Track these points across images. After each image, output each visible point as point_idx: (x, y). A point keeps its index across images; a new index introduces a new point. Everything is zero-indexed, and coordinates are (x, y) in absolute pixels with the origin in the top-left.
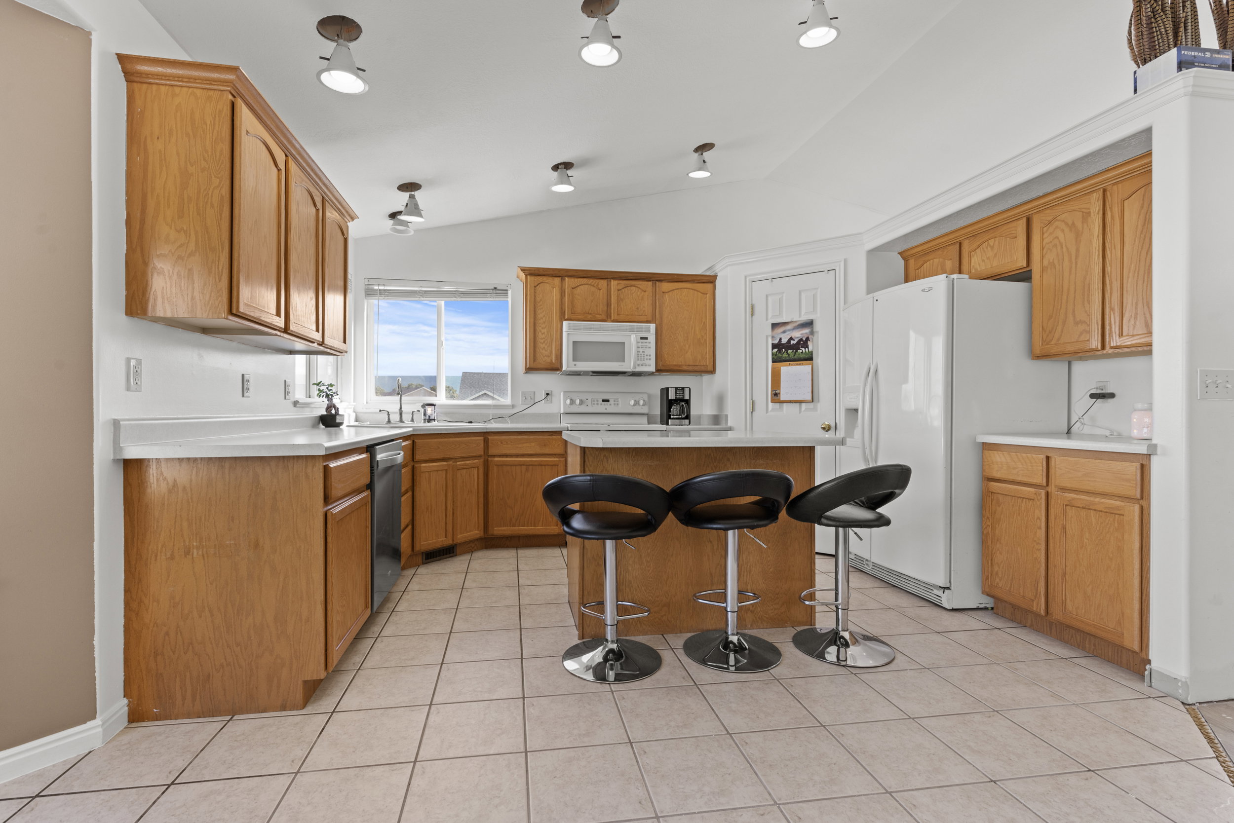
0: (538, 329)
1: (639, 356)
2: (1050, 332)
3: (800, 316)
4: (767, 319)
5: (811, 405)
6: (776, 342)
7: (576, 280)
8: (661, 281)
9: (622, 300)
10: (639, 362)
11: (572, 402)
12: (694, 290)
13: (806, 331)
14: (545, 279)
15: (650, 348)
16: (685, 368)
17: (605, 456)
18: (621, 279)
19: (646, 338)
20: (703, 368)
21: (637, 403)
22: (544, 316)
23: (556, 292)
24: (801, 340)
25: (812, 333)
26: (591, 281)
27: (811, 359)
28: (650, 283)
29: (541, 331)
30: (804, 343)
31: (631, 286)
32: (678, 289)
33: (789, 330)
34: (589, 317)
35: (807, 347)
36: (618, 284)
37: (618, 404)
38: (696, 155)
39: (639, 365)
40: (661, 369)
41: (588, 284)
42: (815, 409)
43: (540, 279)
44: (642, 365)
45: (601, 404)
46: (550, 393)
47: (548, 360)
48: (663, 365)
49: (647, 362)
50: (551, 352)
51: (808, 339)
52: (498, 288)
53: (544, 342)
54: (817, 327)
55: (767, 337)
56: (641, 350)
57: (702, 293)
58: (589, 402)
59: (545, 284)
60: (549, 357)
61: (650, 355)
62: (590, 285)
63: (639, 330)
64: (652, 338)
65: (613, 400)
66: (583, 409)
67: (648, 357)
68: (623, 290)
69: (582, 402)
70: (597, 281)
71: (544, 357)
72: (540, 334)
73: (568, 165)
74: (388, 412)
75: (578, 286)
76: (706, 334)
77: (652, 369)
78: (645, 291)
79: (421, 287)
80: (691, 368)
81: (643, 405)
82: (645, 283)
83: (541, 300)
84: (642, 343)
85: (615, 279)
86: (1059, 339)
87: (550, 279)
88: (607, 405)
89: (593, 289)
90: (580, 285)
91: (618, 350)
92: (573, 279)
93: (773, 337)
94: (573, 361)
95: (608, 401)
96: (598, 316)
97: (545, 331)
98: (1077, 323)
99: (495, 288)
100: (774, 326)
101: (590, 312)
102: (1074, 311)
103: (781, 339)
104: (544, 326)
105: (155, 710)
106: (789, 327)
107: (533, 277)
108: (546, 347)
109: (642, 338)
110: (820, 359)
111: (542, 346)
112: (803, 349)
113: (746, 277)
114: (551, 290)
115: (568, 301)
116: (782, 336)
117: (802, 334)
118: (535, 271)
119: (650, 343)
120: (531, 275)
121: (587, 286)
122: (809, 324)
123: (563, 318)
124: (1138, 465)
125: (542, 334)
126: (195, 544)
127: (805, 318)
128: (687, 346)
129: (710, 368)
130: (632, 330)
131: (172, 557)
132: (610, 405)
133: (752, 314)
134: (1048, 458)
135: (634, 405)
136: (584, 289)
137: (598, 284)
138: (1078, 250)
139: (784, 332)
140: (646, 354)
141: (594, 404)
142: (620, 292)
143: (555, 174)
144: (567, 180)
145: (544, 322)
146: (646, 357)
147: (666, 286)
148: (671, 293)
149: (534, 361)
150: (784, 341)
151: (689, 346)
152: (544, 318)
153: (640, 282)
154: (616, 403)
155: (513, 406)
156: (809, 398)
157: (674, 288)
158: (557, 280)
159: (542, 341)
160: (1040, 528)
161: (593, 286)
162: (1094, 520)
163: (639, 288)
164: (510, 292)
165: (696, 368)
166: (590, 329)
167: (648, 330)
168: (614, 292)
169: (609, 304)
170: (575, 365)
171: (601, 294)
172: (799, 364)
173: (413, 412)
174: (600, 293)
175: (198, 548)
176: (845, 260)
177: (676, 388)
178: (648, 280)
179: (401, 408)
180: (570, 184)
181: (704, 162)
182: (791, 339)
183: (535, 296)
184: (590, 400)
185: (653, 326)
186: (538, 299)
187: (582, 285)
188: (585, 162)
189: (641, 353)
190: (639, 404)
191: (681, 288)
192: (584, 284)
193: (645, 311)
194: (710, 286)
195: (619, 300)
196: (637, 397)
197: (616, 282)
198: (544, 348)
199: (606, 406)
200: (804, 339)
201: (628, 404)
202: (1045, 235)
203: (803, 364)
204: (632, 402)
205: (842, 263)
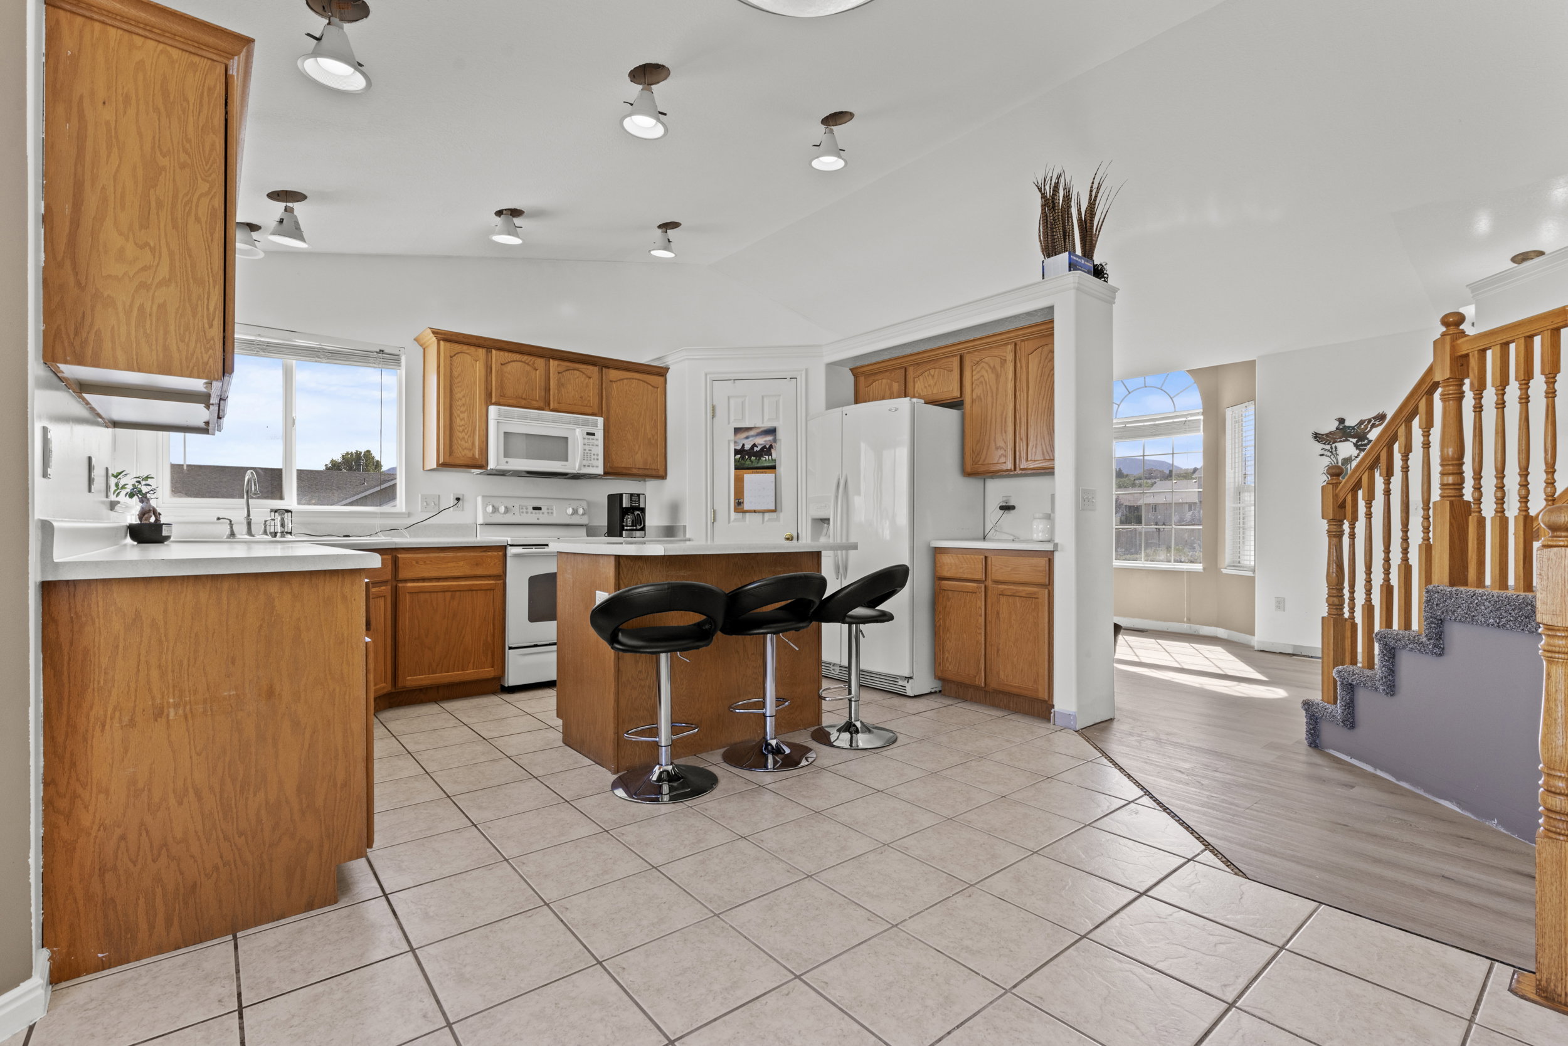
0: (456, 412)
1: (586, 455)
2: (978, 454)
3: (763, 423)
4: (729, 423)
5: (774, 515)
6: (739, 447)
7: (506, 354)
8: (608, 367)
9: (562, 384)
10: (585, 462)
11: (495, 510)
12: (645, 382)
13: (770, 438)
14: (465, 348)
15: (597, 445)
16: (635, 471)
17: (639, 567)
18: (562, 359)
19: (593, 434)
20: (654, 473)
21: (575, 512)
22: (464, 397)
23: (479, 367)
24: (765, 447)
25: (775, 440)
26: (525, 358)
27: (774, 467)
28: (596, 369)
29: (459, 416)
30: (767, 450)
31: (574, 369)
32: (627, 379)
33: (752, 436)
34: (523, 402)
35: (771, 454)
36: (558, 365)
37: (552, 513)
38: (660, 231)
39: (584, 466)
40: (611, 472)
41: (521, 361)
42: (778, 519)
43: (458, 347)
44: (589, 466)
45: (532, 513)
46: (461, 497)
47: (469, 454)
48: (611, 467)
49: (595, 463)
50: (473, 444)
51: (771, 446)
52: (386, 351)
53: (463, 430)
54: (780, 434)
55: (729, 441)
56: (587, 448)
57: (652, 386)
58: (516, 510)
59: (465, 355)
60: (470, 450)
61: (597, 455)
62: (525, 362)
63: (585, 424)
64: (600, 434)
65: (546, 508)
66: (509, 519)
67: (596, 457)
68: (564, 373)
69: (507, 510)
70: (534, 359)
71: (463, 450)
72: (458, 419)
73: (515, 213)
74: (231, 521)
75: (509, 362)
76: (657, 433)
77: (600, 470)
78: (590, 378)
79: (259, 335)
80: (641, 472)
81: (583, 514)
82: (590, 367)
83: (459, 375)
84: (589, 439)
85: (555, 359)
86: (984, 461)
87: (472, 349)
88: (539, 513)
89: (527, 368)
90: (511, 361)
91: (559, 446)
92: (502, 353)
93: (735, 442)
94: (505, 457)
95: (540, 509)
96: (534, 402)
97: (465, 415)
98: (997, 448)
99: (382, 351)
100: (737, 430)
101: (524, 396)
102: (995, 438)
103: (743, 445)
104: (463, 409)
105: (100, 956)
106: (752, 433)
107: (448, 344)
108: (466, 437)
109: (588, 434)
110: (782, 469)
111: (461, 435)
112: (767, 457)
113: (706, 375)
114: (474, 365)
115: (496, 381)
116: (745, 441)
117: (765, 441)
118: (451, 335)
119: (597, 440)
120: (445, 340)
121: (520, 363)
122: (772, 431)
123: (489, 401)
124: (1047, 559)
125: (461, 420)
126: (171, 701)
127: (768, 424)
128: (637, 446)
129: (661, 473)
130: (576, 424)
131: (132, 723)
132: (543, 513)
133: (713, 416)
134: (986, 557)
135: (572, 514)
136: (516, 367)
137: (534, 363)
138: (997, 389)
139: (747, 438)
140: (593, 452)
141: (523, 512)
142: (560, 375)
143: (498, 220)
144: (513, 231)
145: (464, 405)
146: (593, 457)
147: (613, 374)
148: (619, 383)
149: (451, 454)
150: (747, 447)
151: (640, 446)
152: (464, 399)
153: (585, 366)
154: (550, 511)
155: (409, 515)
156: (772, 508)
157: (622, 377)
158: (481, 352)
159: (461, 429)
160: (981, 616)
161: (528, 364)
162: (1018, 605)
163: (584, 373)
164: (403, 359)
165: (646, 472)
166: (526, 418)
167: (595, 425)
168: (554, 374)
169: (547, 389)
170: (507, 462)
171: (538, 375)
172: (763, 473)
173: (266, 521)
174: (536, 374)
175: (176, 706)
176: (806, 370)
177: (632, 495)
178: (594, 365)
179: (249, 515)
180: (516, 235)
181: (669, 241)
182: (755, 445)
183: (451, 369)
184: (517, 507)
185: (600, 421)
186: (455, 374)
187: (514, 361)
188: (538, 214)
189: (587, 451)
190: (577, 513)
191: (630, 379)
192: (517, 361)
193: (589, 401)
194: (659, 378)
195: (560, 385)
196: (575, 504)
197: (556, 362)
198: (464, 438)
199: (538, 516)
200: (768, 446)
201: (563, 513)
202: (974, 373)
203: (766, 473)
204: (570, 511)
205: (804, 373)
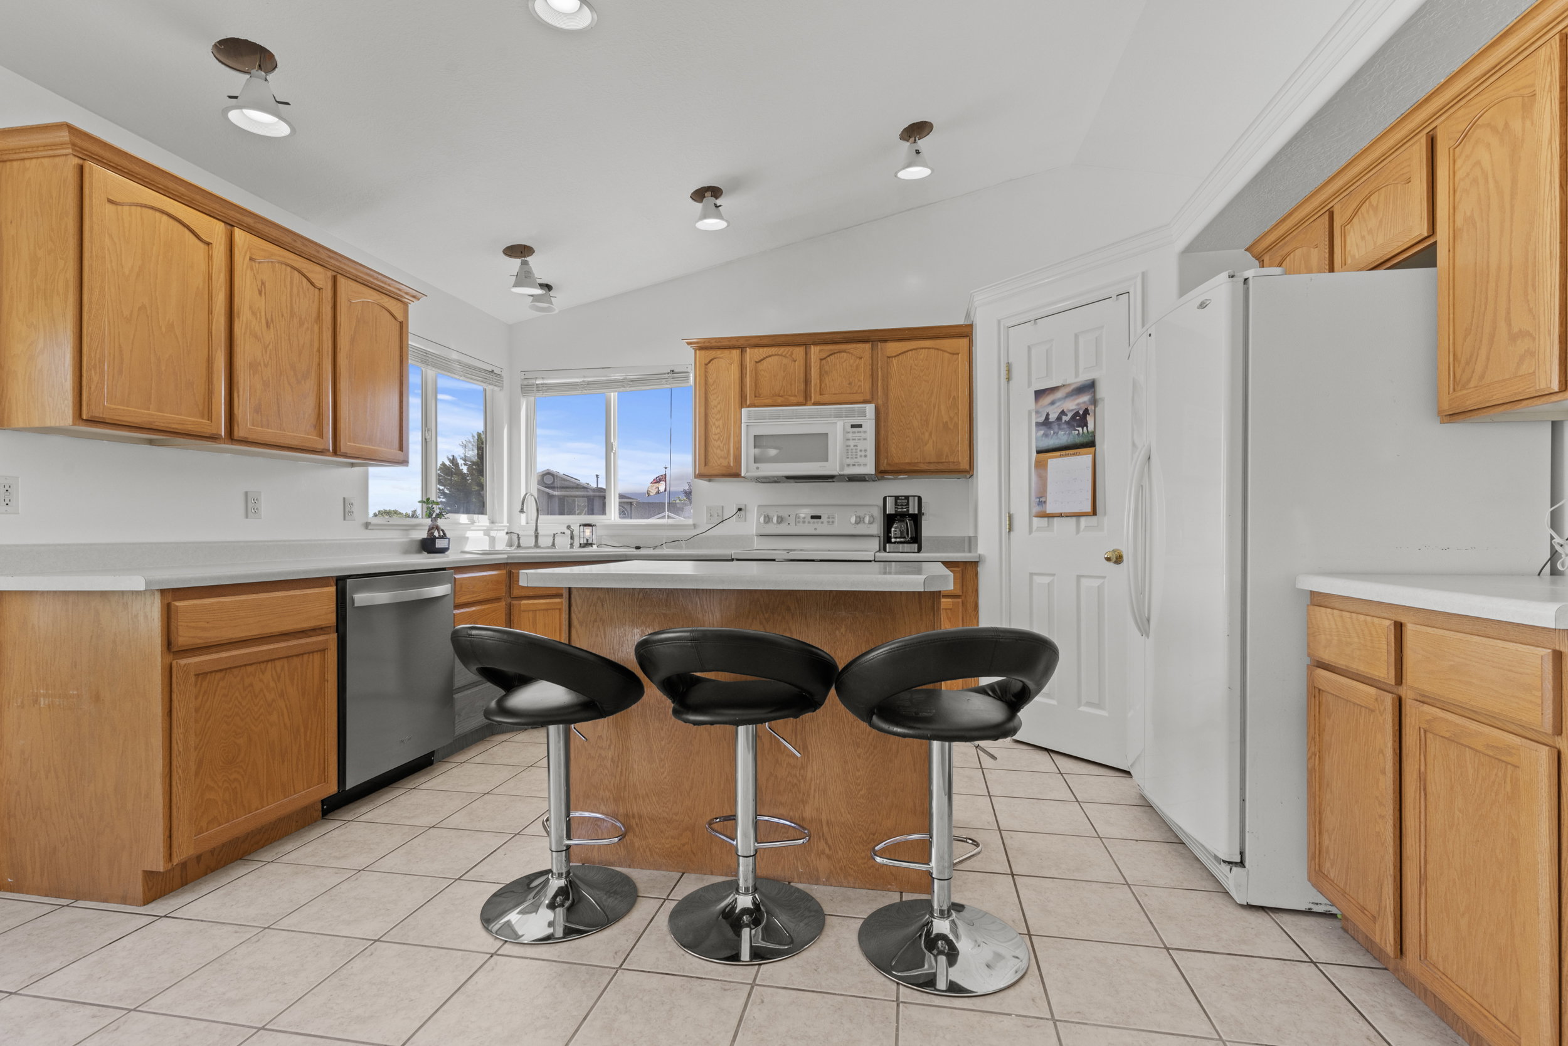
0: (711, 421)
1: (848, 451)
2: (1468, 363)
3: (1077, 376)
4: (1029, 385)
5: (1093, 520)
6: (1042, 419)
7: (761, 350)
8: (885, 341)
9: (826, 372)
10: (848, 461)
11: (768, 519)
12: (938, 349)
13: (1085, 398)
14: (718, 353)
15: (865, 439)
16: (924, 467)
18: (825, 343)
19: (860, 426)
20: (952, 467)
21: (859, 520)
22: (719, 403)
23: (734, 371)
24: (1077, 414)
25: (1094, 402)
26: (782, 350)
27: (1091, 444)
28: (868, 346)
29: (714, 424)
30: (1080, 418)
31: (840, 352)
32: (911, 350)
33: (1060, 400)
34: (780, 400)
35: (1086, 425)
36: (820, 351)
37: (833, 522)
38: (906, 145)
39: (848, 465)
40: (883, 472)
41: (778, 355)
42: (1098, 527)
43: (713, 353)
44: (854, 465)
45: (809, 522)
46: (743, 507)
47: (725, 463)
48: (888, 464)
49: (862, 460)
50: (729, 451)
51: (1086, 412)
53: (719, 438)
54: (1102, 391)
55: (1030, 413)
56: (852, 443)
57: (951, 353)
58: (792, 520)
59: (720, 360)
60: (725, 458)
61: (865, 451)
62: (781, 355)
63: (850, 414)
64: (869, 425)
65: (827, 516)
66: (783, 529)
67: (863, 453)
68: (828, 358)
69: (781, 520)
70: (790, 349)
71: (719, 459)
72: (714, 427)
73: (716, 192)
74: (518, 535)
75: (764, 359)
76: (957, 414)
77: (869, 469)
78: (861, 358)
80: (932, 467)
81: (870, 523)
82: (861, 345)
83: (715, 381)
84: (854, 432)
85: (815, 344)
86: (1482, 377)
87: (726, 352)
88: (817, 523)
89: (785, 361)
90: (767, 357)
91: (818, 444)
92: (756, 350)
93: (1037, 412)
94: (755, 462)
95: (819, 517)
96: (792, 398)
97: (720, 423)
98: (1513, 338)
99: (672, 371)
100: (1039, 394)
101: (782, 393)
102: (1508, 313)
103: (1048, 415)
104: (718, 416)
105: (10, 880)
106: (1059, 394)
107: (703, 352)
108: (721, 445)
109: (853, 426)
110: (1105, 445)
111: (716, 444)
112: (1080, 429)
113: (999, 322)
114: (727, 366)
115: (751, 381)
116: (1050, 409)
117: (1078, 404)
118: (704, 343)
119: (865, 432)
120: (702, 348)
121: (777, 357)
122: (1090, 387)
123: (743, 403)
124: (1547, 652)
125: (717, 428)
126: (42, 691)
127: (1084, 377)
128: (927, 435)
129: (964, 465)
130: (838, 416)
132: (822, 523)
133: (1009, 379)
134: (1399, 627)
135: (857, 523)
136: (774, 362)
137: (792, 353)
138: (1514, 182)
139: (1053, 403)
140: (859, 448)
141: (799, 522)
142: (823, 361)
143: (699, 206)
144: (714, 212)
145: (719, 412)
146: (859, 453)
147: (892, 348)
148: (900, 357)
149: (706, 464)
150: (1053, 417)
151: (930, 435)
152: (719, 406)
153: (854, 345)
154: (831, 520)
155: (695, 526)
156: (1088, 508)
157: (904, 350)
158: (736, 353)
159: (716, 437)
161: (785, 356)
163: (852, 354)
164: (690, 374)
165: (940, 467)
166: (778, 417)
167: (863, 414)
168: (815, 363)
169: (807, 381)
170: (758, 468)
171: (798, 367)
172: (1074, 454)
173: (554, 535)
174: (795, 366)
175: (45, 697)
176: (1144, 275)
177: (897, 498)
178: (864, 341)
179: (536, 530)
180: (719, 216)
181: (918, 152)
182: (1063, 413)
183: (706, 377)
184: (793, 517)
185: (870, 408)
186: (710, 381)
187: (770, 356)
189: (852, 447)
190: (864, 522)
191: (917, 349)
192: (773, 355)
193: (860, 386)
194: (964, 342)
195: (822, 374)
196: (861, 512)
197: (818, 348)
198: (719, 446)
199: (816, 526)
200: (1081, 412)
201: (845, 522)
202: (1459, 163)
203: (1079, 454)
204: (853, 520)
205: (1139, 281)
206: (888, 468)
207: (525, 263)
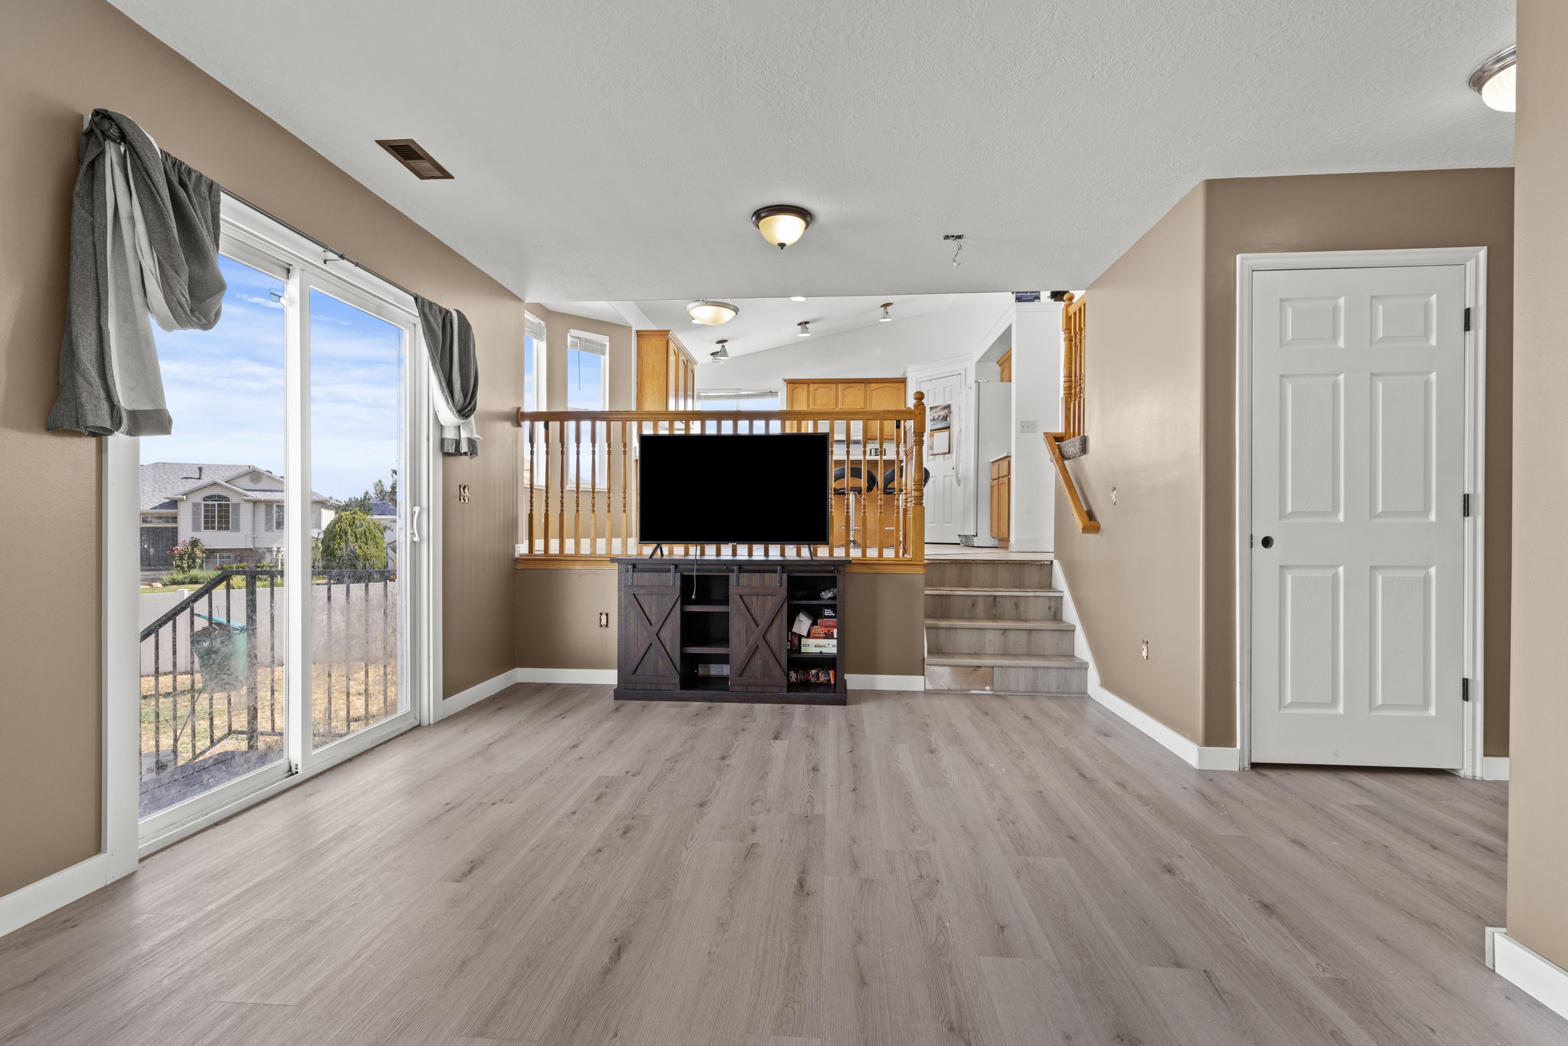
3: (944, 402)
4: (928, 405)
5: (949, 456)
6: (932, 418)
7: (817, 385)
8: (870, 383)
9: (845, 395)
12: (893, 387)
13: (947, 411)
14: (796, 383)
18: (845, 383)
23: (805, 393)
25: (950, 412)
26: (826, 385)
27: (948, 428)
28: (863, 385)
30: (945, 418)
31: (851, 387)
33: (938, 411)
35: (947, 420)
38: (882, 310)
40: (867, 439)
42: (951, 458)
43: (795, 386)
51: (947, 416)
52: (774, 391)
54: (953, 408)
55: (928, 415)
56: (856, 426)
57: (897, 389)
59: (798, 388)
62: (826, 387)
68: (846, 389)
70: (830, 385)
73: (806, 323)
75: (818, 388)
77: (861, 438)
78: (860, 390)
79: (727, 393)
82: (860, 385)
83: (796, 398)
85: (842, 383)
87: (801, 385)
89: (827, 390)
92: (815, 385)
93: (931, 415)
96: (830, 406)
99: (771, 392)
100: (931, 408)
101: (825, 404)
103: (934, 416)
106: (938, 409)
107: (791, 385)
110: (955, 429)
112: (945, 422)
113: (917, 379)
114: (802, 392)
115: (812, 398)
116: (935, 414)
117: (945, 413)
118: (792, 381)
120: (790, 383)
121: (823, 388)
122: (948, 407)
127: (947, 403)
136: (822, 390)
139: (936, 412)
142: (844, 391)
144: (806, 330)
147: (873, 386)
148: (876, 390)
150: (936, 417)
153: (857, 384)
156: (947, 451)
157: (879, 387)
158: (806, 386)
163: (856, 388)
164: (779, 393)
168: (840, 391)
169: (836, 399)
171: (832, 393)
172: (943, 431)
176: (965, 369)
178: (862, 383)
180: (809, 333)
181: (887, 313)
182: (939, 416)
183: (792, 395)
186: (794, 397)
187: (820, 387)
188: (815, 321)
191: (882, 387)
193: (859, 402)
194: (903, 385)
197: (842, 385)
200: (945, 416)
203: (945, 431)
205: (964, 370)
206: (871, 438)
207: (723, 346)
